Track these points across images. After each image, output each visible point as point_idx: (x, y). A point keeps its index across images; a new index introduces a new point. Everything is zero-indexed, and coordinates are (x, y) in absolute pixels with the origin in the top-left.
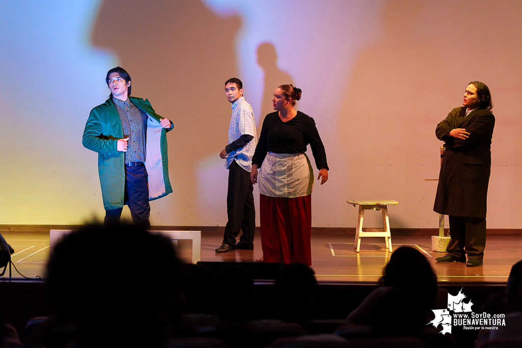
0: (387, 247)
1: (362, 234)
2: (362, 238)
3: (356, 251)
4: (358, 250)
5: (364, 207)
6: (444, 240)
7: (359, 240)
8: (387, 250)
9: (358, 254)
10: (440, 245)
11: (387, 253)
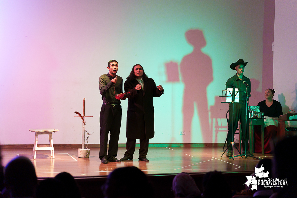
0: (52, 156)
1: (37, 148)
2: (37, 151)
3: (33, 159)
4: (35, 158)
5: (38, 133)
6: (83, 151)
7: (36, 152)
8: (52, 157)
9: (35, 160)
10: (81, 154)
11: (52, 159)
